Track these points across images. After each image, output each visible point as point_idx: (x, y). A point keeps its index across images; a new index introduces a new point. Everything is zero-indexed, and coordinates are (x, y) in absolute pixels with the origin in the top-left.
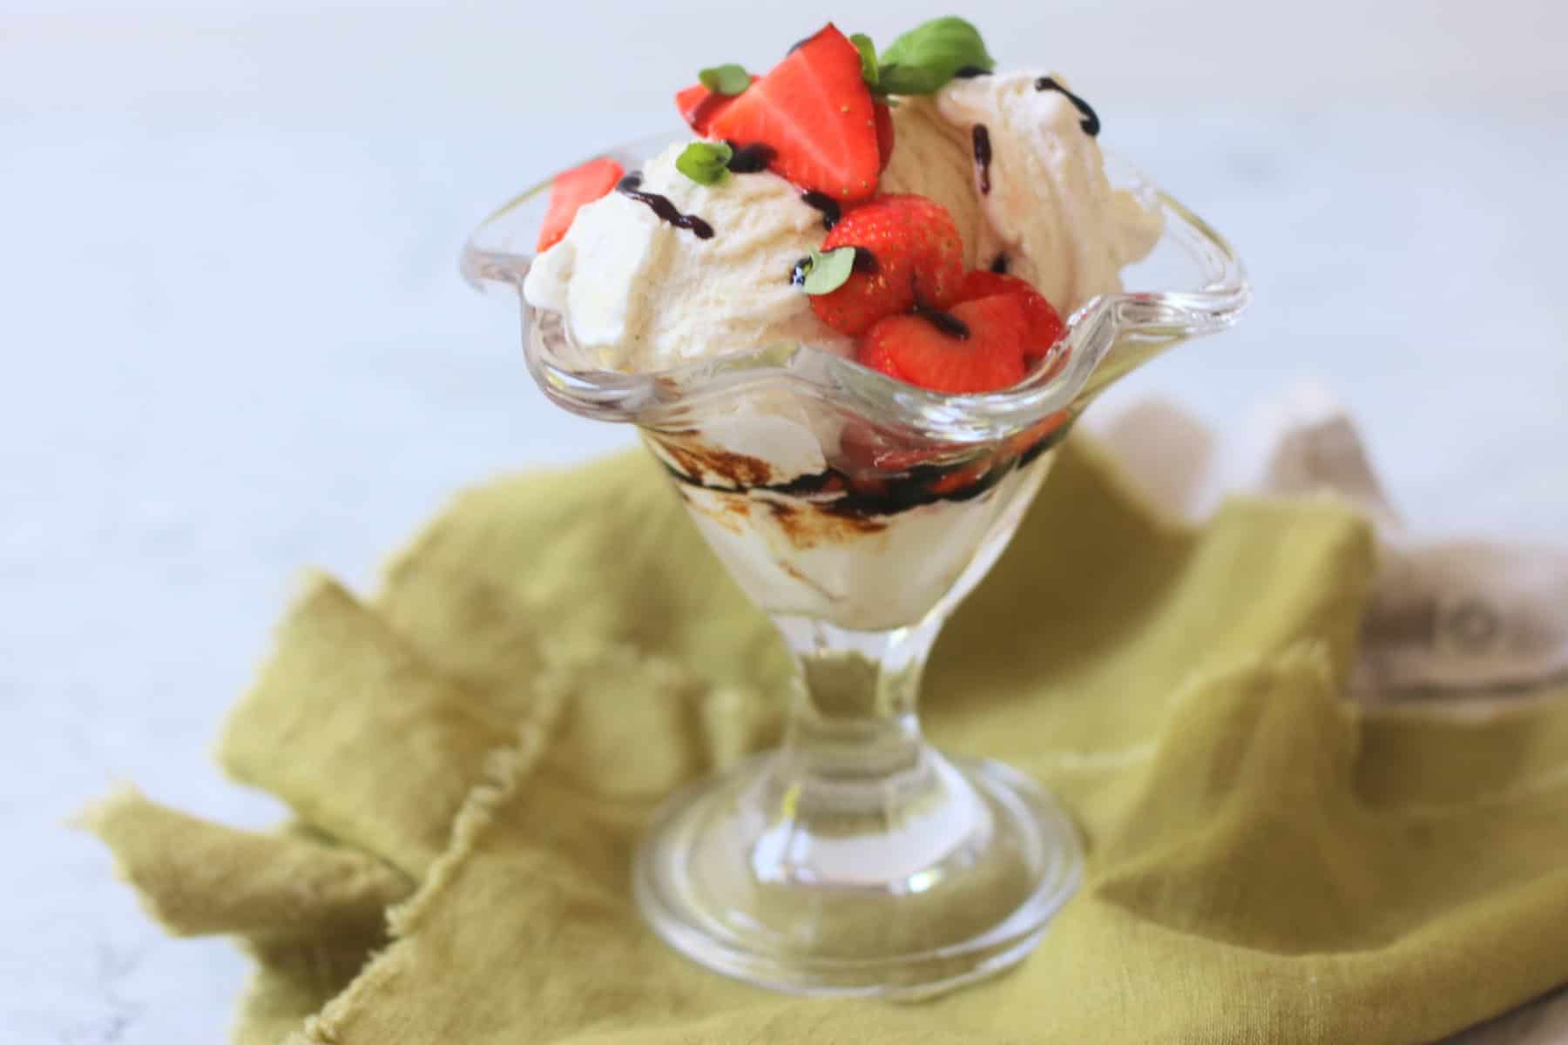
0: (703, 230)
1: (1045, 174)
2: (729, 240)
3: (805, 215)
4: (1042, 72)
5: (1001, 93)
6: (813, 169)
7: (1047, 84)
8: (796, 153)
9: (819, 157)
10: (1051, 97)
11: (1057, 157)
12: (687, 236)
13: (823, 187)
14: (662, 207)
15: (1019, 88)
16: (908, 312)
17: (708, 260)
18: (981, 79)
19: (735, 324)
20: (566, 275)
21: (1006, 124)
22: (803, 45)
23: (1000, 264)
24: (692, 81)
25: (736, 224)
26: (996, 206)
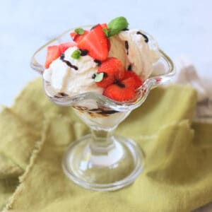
0: (76, 68)
1: (138, 50)
2: (81, 70)
3: (95, 64)
4: (138, 30)
5: (130, 34)
6: (96, 55)
7: (139, 33)
8: (92, 51)
9: (96, 52)
10: (140, 35)
11: (141, 47)
12: (73, 69)
13: (98, 58)
14: (68, 63)
15: (133, 33)
16: (114, 83)
17: (77, 74)
18: (127, 31)
19: (82, 86)
20: (51, 74)
21: (131, 40)
22: (93, 28)
23: (130, 67)
24: (73, 31)
25: (82, 67)
26: (129, 57)
